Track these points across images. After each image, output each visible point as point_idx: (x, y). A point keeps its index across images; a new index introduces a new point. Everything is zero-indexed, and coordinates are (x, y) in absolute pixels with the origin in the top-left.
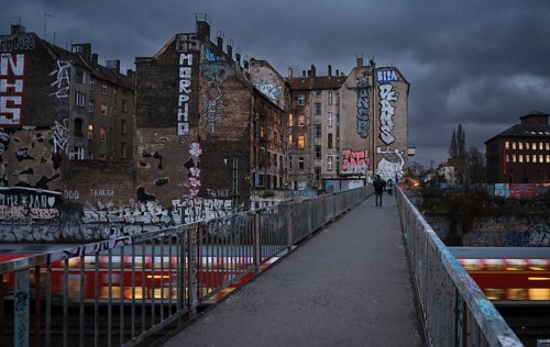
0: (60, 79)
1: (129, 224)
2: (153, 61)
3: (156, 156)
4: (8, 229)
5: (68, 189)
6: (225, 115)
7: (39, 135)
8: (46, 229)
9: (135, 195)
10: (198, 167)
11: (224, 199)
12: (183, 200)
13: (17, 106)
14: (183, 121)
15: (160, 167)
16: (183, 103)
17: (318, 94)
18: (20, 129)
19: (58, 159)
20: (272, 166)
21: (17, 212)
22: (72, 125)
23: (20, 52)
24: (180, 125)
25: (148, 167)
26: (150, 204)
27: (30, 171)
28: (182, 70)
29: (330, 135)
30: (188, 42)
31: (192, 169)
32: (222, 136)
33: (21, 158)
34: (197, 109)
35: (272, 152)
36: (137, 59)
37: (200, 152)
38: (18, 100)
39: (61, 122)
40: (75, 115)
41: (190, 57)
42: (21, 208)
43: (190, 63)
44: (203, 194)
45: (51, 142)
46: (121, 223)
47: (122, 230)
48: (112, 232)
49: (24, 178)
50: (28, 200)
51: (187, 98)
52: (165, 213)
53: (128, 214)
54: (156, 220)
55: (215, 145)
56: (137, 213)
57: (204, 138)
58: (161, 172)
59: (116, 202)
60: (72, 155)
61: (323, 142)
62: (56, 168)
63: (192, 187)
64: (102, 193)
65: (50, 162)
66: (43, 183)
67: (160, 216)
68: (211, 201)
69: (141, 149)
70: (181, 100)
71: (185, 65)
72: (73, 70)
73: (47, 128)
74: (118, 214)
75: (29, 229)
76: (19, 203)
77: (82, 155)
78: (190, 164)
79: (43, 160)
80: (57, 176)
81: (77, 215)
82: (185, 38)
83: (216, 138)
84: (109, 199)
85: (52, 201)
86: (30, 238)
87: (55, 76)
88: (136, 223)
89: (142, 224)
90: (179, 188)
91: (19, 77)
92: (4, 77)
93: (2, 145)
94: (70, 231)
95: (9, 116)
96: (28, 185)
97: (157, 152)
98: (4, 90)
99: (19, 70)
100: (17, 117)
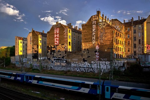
1: (81, 67)
2: (86, 25)
3: (87, 50)
4: (57, 68)
5: (68, 59)
6: (106, 37)
7: (62, 46)
8: (64, 68)
9: (83, 60)
10: (98, 52)
11: (106, 61)
12: (94, 61)
13: (58, 40)
14: (94, 40)
15: (88, 53)
16: (94, 35)
17: (135, 26)
18: (59, 45)
19: (66, 52)
20: (120, 51)
21: (58, 64)
22: (68, 43)
23: (58, 28)
24: (93, 41)
25: (85, 53)
26: (86, 63)
27: (61, 55)
28: (93, 26)
29: (140, 40)
30: (95, 18)
31: (96, 53)
32: (105, 43)
33: (59, 52)
34: (98, 36)
35: (120, 47)
36: (82, 25)
37: (99, 48)
38: (58, 39)
39: (66, 43)
40: (69, 41)
41: (95, 22)
42: (59, 63)
43: (95, 23)
44: (100, 60)
45: (64, 48)
46: (79, 67)
47: (80, 69)
48: (77, 69)
49: (59, 56)
50: (60, 61)
51: (95, 33)
52: (90, 65)
53: (81, 65)
55: (103, 46)
56: (83, 65)
57: (99, 44)
58: (88, 54)
60: (69, 50)
61: (137, 42)
62: (65, 54)
63: (97, 58)
64: (75, 60)
65: (64, 52)
66: (63, 57)
67: (89, 66)
68: (102, 62)
69: (84, 48)
70: (93, 34)
71: (94, 24)
72: (68, 30)
73: (63, 45)
74: (79, 65)
75: (61, 68)
76: (59, 62)
78: (96, 52)
80: (66, 56)
81: (70, 65)
82: (94, 17)
83: (103, 44)
84: (77, 61)
85: (65, 61)
86: (61, 70)
87: (65, 32)
89: (84, 68)
90: (93, 58)
91: (58, 34)
92: (55, 34)
93: (55, 49)
94: (68, 69)
95: (56, 42)
96: (60, 58)
97: (87, 49)
98: (55, 37)
99: (58, 32)
100: (58, 43)
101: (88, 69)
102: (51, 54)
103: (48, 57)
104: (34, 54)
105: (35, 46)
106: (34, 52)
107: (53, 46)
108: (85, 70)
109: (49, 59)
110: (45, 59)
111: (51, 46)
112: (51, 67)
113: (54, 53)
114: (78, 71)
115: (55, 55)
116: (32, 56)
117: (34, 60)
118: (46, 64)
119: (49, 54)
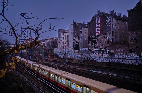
0: (108, 21)
1: (127, 59)
2: (133, 10)
4: (99, 59)
5: (111, 49)
7: (104, 36)
8: (106, 59)
9: (129, 51)
13: (99, 30)
15: (136, 42)
18: (100, 35)
19: (108, 42)
21: (100, 55)
22: (111, 33)
23: (99, 17)
25: (132, 42)
26: (133, 54)
27: (102, 45)
33: (100, 42)
36: (128, 11)
38: (99, 29)
39: (109, 32)
40: (112, 30)
42: (101, 54)
45: (107, 38)
46: (125, 59)
47: (125, 61)
48: (122, 61)
49: (101, 47)
50: (102, 52)
52: (138, 56)
53: (127, 56)
54: (135, 58)
56: (129, 56)
58: (137, 44)
59: (123, 53)
60: (111, 40)
62: (108, 44)
64: (119, 50)
65: (107, 43)
66: (105, 48)
67: (137, 57)
69: (130, 37)
72: (111, 18)
73: (106, 34)
74: (124, 56)
75: (102, 59)
76: (101, 53)
77: (114, 40)
79: (105, 43)
80: (108, 46)
81: (113, 56)
84: (121, 52)
85: (107, 52)
86: (103, 61)
88: (129, 59)
89: (131, 59)
91: (100, 23)
92: (97, 24)
93: (97, 40)
94: (112, 60)
95: (98, 33)
96: (102, 49)
97: (135, 38)
98: (97, 27)
99: (99, 22)
100: (99, 33)
101: (136, 61)
102: (92, 44)
103: (90, 48)
104: (75, 45)
105: (76, 37)
106: (75, 43)
107: (94, 37)
108: (131, 62)
109: (90, 50)
110: (86, 50)
111: (92, 37)
112: (92, 59)
113: (95, 44)
114: (122, 63)
115: (97, 45)
116: (74, 48)
117: (75, 51)
118: (87, 55)
119: (90, 44)
